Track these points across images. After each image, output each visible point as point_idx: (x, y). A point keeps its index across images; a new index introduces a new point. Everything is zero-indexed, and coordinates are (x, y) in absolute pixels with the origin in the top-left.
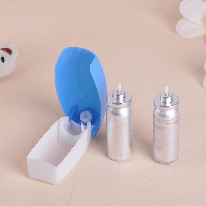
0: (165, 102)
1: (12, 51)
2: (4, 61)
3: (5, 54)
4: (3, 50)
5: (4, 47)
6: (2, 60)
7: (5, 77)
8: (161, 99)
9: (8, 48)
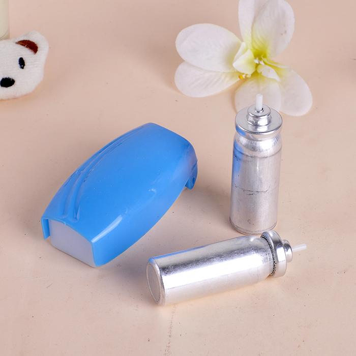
0: (256, 125)
1: (38, 46)
2: (24, 65)
3: (26, 53)
4: (22, 45)
5: (22, 39)
6: (19, 64)
7: (26, 95)
8: (249, 119)
9: (30, 40)
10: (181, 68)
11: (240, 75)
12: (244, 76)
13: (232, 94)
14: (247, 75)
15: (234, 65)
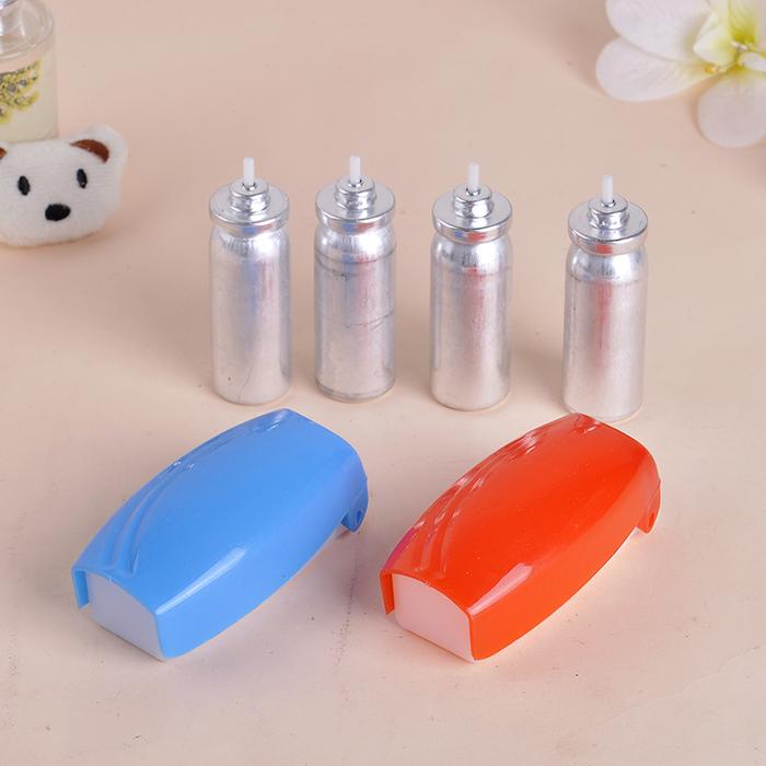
1: (110, 149)
2: (86, 182)
4: (82, 148)
5: (81, 138)
6: (78, 179)
7: (90, 235)
9: (96, 140)
10: (610, 51)
11: (707, 67)
12: (714, 69)
13: (693, 104)
14: (719, 67)
15: (697, 48)
